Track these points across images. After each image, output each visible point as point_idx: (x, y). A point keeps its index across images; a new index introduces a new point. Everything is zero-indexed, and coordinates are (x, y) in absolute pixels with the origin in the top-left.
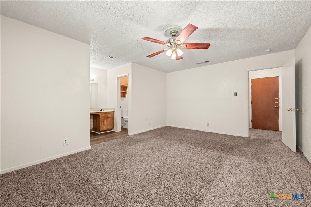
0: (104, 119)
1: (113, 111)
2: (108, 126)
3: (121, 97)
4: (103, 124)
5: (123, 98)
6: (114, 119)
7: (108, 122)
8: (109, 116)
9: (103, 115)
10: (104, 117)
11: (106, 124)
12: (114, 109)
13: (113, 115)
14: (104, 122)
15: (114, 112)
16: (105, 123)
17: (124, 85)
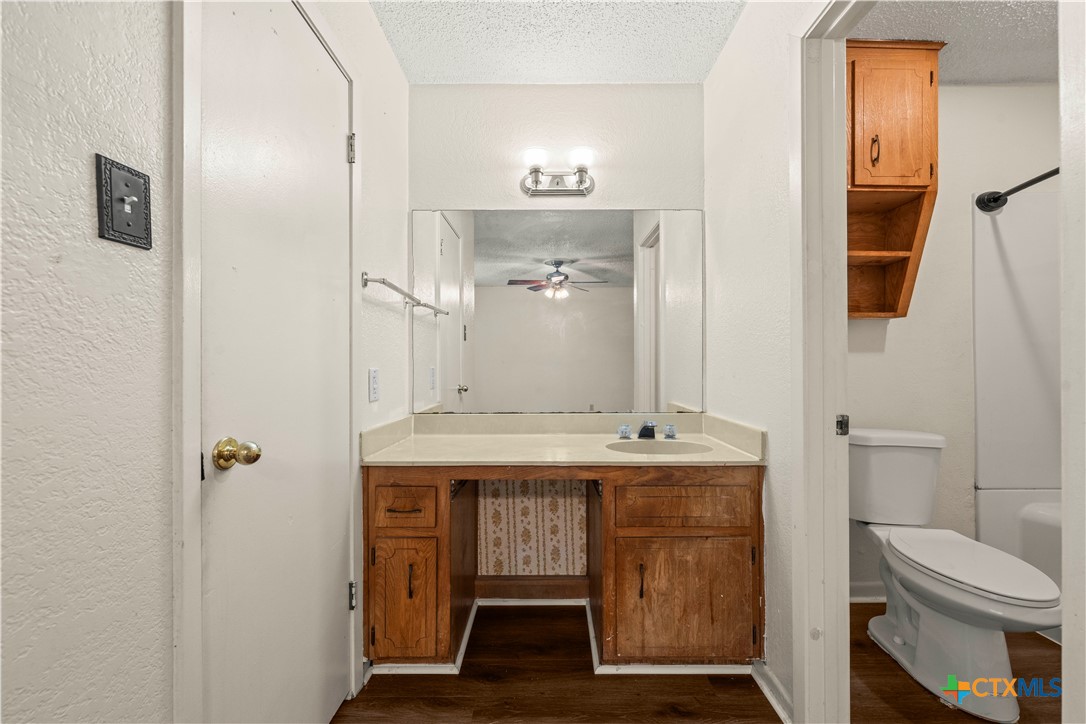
0: (646, 542)
1: (753, 458)
2: (695, 620)
3: (854, 308)
4: (631, 598)
5: (869, 325)
6: (757, 554)
7: (695, 582)
8: (707, 509)
9: (634, 498)
10: (646, 518)
11: (666, 596)
12: (764, 436)
13: (749, 504)
14: (642, 569)
15: (760, 471)
16: (659, 581)
17: (887, 175)
